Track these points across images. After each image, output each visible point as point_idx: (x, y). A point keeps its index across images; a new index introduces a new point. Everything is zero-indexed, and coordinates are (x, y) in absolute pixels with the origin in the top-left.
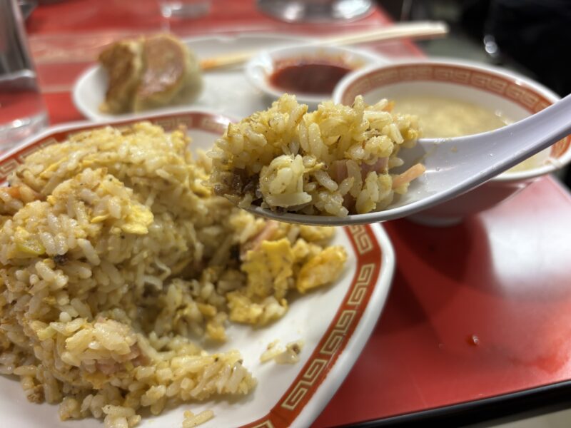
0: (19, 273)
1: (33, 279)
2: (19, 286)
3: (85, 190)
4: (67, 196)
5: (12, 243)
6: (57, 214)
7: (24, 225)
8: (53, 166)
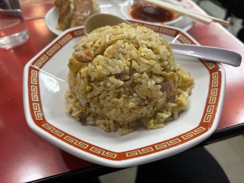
0: (102, 83)
1: (109, 84)
2: (102, 88)
3: (120, 48)
4: (114, 52)
5: (96, 72)
6: (111, 59)
7: (98, 64)
8: (98, 42)
